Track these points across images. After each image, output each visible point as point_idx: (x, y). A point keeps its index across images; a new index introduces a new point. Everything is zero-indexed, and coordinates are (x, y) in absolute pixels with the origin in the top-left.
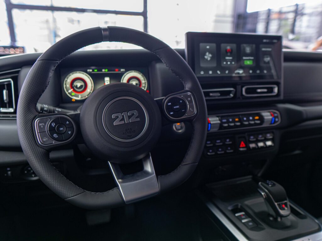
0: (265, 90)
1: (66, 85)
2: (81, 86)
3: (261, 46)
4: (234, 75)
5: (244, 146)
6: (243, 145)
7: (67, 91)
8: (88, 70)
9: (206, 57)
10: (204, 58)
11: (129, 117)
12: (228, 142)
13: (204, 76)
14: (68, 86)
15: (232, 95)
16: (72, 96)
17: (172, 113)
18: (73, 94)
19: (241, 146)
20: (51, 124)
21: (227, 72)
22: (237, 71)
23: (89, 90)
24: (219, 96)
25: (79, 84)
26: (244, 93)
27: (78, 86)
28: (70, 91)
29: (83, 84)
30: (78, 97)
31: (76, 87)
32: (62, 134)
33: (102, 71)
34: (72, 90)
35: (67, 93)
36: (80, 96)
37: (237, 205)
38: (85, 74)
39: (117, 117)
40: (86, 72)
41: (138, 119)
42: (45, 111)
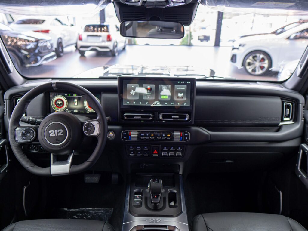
0: (178, 117)
1: (52, 103)
2: (61, 104)
3: (176, 86)
4: (152, 105)
5: (157, 153)
6: (155, 152)
7: (53, 106)
8: (65, 95)
9: (131, 93)
10: (130, 94)
11: (58, 133)
12: (146, 149)
13: (130, 105)
14: (54, 103)
15: (151, 118)
16: (55, 109)
17: (86, 132)
18: (56, 108)
19: (154, 153)
20: (23, 132)
21: (147, 103)
22: (155, 103)
23: (65, 106)
24: (140, 118)
25: (59, 102)
26: (161, 118)
27: (59, 104)
28: (54, 106)
29: (61, 102)
30: (59, 110)
31: (58, 104)
32: (28, 137)
33: (73, 95)
34: (55, 106)
35: (53, 107)
36: (60, 110)
37: (140, 190)
38: (63, 97)
39: (52, 132)
40: (64, 96)
41: (62, 134)
42: (30, 121)
